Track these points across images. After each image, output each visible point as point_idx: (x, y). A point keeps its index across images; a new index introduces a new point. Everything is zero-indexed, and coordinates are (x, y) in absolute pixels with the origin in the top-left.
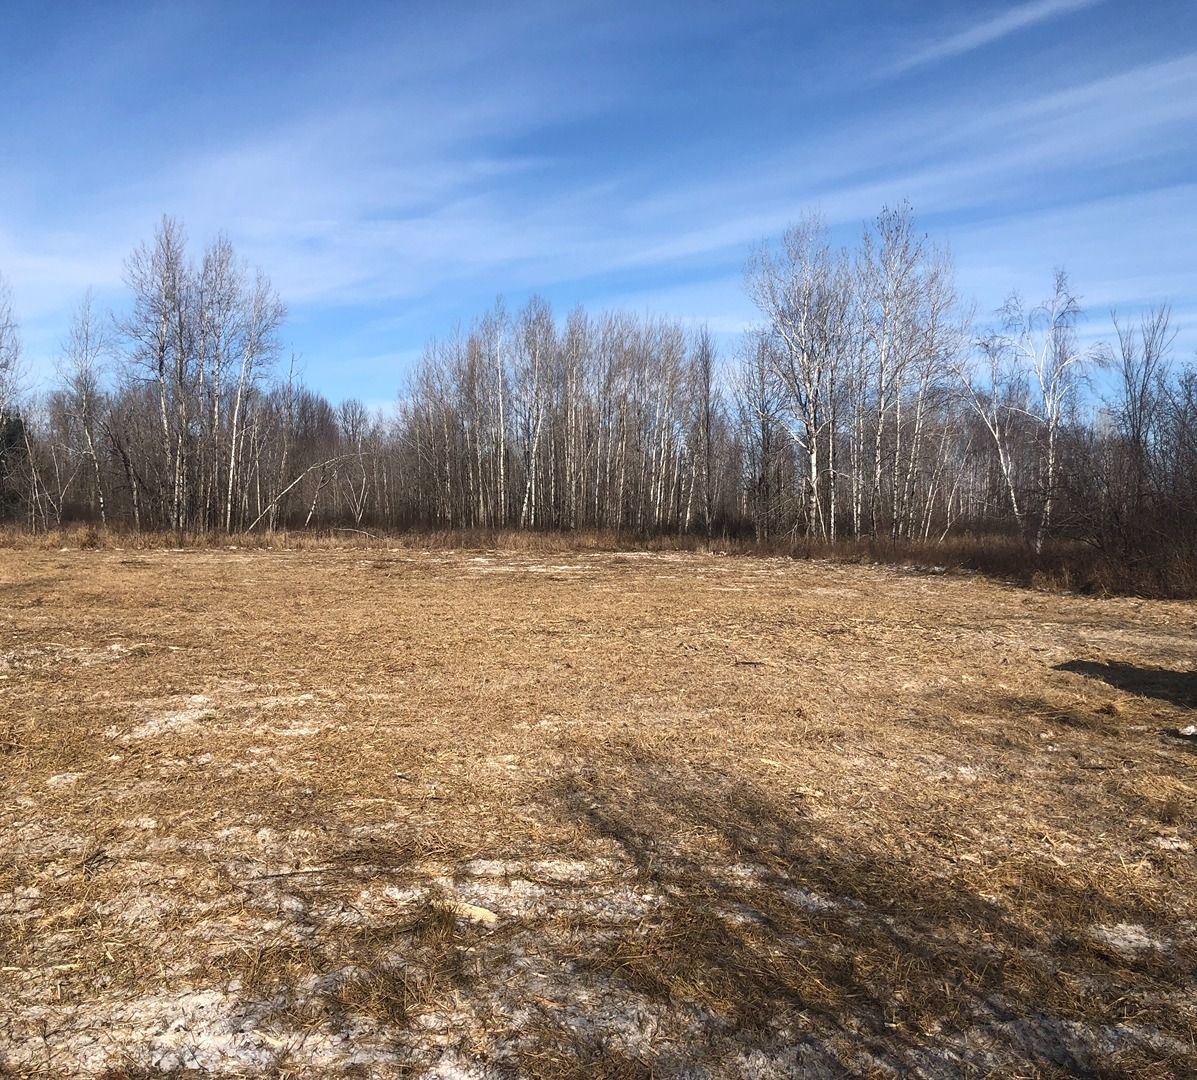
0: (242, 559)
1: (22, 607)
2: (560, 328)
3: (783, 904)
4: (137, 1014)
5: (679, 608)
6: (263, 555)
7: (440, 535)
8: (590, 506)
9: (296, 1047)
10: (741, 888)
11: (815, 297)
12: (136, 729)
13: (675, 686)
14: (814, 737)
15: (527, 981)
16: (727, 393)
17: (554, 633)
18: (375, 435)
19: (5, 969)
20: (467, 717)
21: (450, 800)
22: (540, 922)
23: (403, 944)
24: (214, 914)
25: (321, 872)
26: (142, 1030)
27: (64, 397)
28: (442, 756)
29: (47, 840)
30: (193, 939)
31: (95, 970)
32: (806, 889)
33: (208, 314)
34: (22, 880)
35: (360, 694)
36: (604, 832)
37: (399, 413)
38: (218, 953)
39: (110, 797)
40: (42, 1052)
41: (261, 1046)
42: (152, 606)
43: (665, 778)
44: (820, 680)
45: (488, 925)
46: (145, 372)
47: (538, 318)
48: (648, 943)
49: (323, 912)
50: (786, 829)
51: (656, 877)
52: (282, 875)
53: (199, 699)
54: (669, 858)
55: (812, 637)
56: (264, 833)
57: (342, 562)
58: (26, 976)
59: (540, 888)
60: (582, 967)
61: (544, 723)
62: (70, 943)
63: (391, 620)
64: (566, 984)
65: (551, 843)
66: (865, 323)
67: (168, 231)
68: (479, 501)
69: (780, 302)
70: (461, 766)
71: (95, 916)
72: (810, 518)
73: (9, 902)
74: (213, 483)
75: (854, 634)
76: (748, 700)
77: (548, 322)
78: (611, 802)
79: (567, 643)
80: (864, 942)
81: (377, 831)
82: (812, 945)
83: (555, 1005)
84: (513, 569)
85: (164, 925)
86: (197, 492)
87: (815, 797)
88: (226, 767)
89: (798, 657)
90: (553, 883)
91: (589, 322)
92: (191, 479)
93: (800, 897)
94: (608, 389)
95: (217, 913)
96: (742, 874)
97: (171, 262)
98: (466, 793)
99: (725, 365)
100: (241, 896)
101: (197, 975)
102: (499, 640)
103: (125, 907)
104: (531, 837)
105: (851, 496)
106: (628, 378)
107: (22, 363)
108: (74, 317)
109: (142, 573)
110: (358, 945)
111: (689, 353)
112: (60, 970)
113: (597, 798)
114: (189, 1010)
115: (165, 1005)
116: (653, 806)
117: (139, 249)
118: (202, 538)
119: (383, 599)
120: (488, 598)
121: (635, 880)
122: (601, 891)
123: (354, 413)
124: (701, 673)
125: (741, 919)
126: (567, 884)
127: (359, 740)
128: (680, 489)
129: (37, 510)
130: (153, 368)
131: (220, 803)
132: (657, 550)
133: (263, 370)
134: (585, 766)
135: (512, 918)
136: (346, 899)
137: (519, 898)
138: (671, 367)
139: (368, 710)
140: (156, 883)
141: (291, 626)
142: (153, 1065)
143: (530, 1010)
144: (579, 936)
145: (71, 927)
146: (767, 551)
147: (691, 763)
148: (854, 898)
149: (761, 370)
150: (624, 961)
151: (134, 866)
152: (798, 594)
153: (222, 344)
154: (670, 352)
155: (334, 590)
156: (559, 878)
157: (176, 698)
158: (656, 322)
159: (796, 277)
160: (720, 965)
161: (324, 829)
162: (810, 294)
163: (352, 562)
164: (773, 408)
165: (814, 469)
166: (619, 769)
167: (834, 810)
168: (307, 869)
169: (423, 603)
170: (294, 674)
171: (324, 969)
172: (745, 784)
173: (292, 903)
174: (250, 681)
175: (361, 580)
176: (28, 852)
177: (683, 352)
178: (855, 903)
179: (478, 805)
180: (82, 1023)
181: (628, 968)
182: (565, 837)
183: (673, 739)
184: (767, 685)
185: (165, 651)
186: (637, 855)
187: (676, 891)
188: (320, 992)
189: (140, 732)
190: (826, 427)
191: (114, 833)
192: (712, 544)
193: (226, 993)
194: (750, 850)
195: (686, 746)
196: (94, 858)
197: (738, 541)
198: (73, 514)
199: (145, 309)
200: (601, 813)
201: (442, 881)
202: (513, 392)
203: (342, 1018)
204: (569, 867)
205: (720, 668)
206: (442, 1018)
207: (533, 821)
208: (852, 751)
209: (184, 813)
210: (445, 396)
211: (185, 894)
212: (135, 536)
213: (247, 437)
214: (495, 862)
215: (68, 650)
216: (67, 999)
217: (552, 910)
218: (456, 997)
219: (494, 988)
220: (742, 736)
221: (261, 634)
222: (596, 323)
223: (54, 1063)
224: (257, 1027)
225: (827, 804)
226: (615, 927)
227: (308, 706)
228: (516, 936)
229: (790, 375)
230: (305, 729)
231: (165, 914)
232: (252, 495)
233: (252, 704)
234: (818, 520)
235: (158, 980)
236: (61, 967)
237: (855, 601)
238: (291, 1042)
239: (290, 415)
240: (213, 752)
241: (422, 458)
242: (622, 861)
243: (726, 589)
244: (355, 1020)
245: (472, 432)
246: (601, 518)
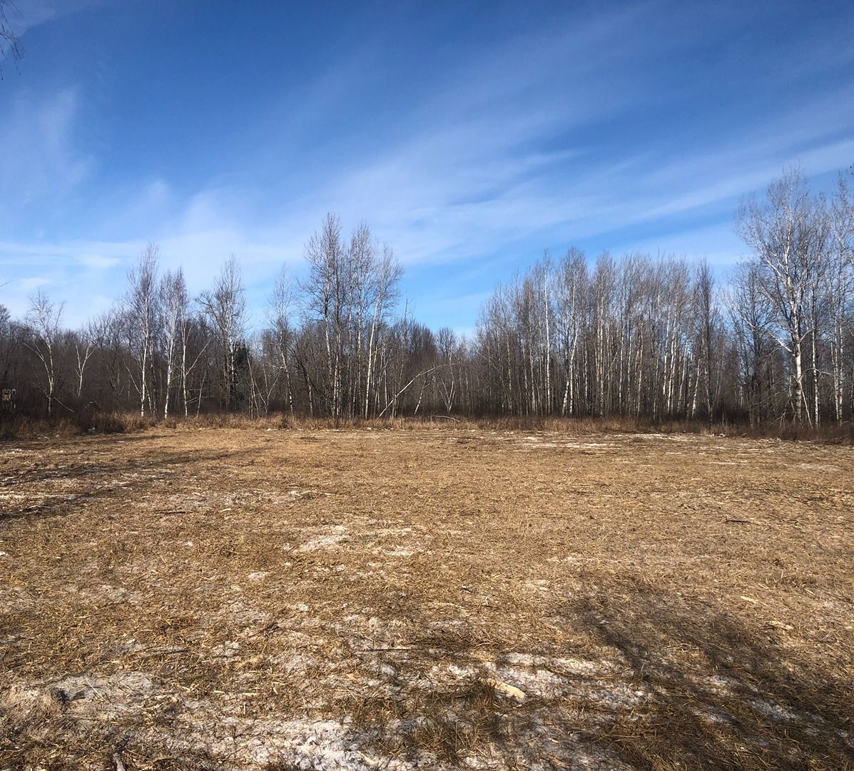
0: (374, 436)
1: (243, 466)
2: (592, 269)
3: (751, 711)
4: (288, 730)
5: (683, 476)
6: (388, 434)
7: (503, 421)
8: (615, 399)
9: (383, 766)
10: (716, 695)
11: (796, 234)
12: (301, 546)
13: (674, 537)
14: (790, 583)
15: (543, 744)
16: (723, 310)
17: (583, 493)
18: (461, 352)
19: (215, 691)
20: (514, 551)
21: (498, 608)
22: (556, 702)
23: (459, 706)
24: (338, 671)
25: (407, 650)
26: (290, 740)
27: (271, 333)
28: (495, 577)
29: (246, 613)
30: (325, 686)
31: (266, 698)
32: (772, 702)
33: (354, 276)
34: (230, 637)
35: (443, 529)
36: (609, 640)
37: (476, 336)
38: (339, 697)
39: (282, 590)
40: (232, 747)
41: (362, 762)
42: (317, 466)
43: (661, 605)
44: (799, 537)
45: (518, 700)
46: (317, 315)
47: (575, 263)
48: (637, 728)
49: (406, 678)
50: (760, 652)
51: (646, 679)
52: (382, 650)
53: (340, 528)
54: (658, 666)
55: (794, 503)
56: (374, 620)
57: (437, 439)
58: (227, 697)
59: (558, 677)
60: (584, 739)
61: (570, 558)
62: (254, 679)
63: (467, 479)
64: (571, 749)
65: (569, 646)
66: (842, 252)
67: (331, 224)
68: (532, 396)
69: (767, 240)
70: (507, 585)
71: (269, 664)
72: (796, 407)
73: (221, 650)
74: (357, 386)
75: (832, 501)
76: (733, 550)
77: (582, 265)
78: (616, 620)
79: (592, 501)
80: (819, 749)
81: (447, 626)
82: (772, 747)
83: (563, 764)
84: (555, 446)
85: (308, 675)
86: (347, 392)
87: (786, 630)
88: (353, 574)
89: (781, 519)
90: (568, 675)
91: (613, 263)
92: (343, 383)
93: (767, 708)
94: (628, 312)
95: (340, 671)
96: (718, 684)
97: (332, 242)
98: (509, 604)
99: (721, 290)
100: (355, 662)
101: (326, 709)
102: (541, 497)
103: (287, 661)
104: (554, 640)
105: (834, 390)
106: (644, 302)
107: (246, 313)
108: (276, 282)
109: (314, 445)
110: (428, 703)
111: (693, 282)
112: (246, 696)
113: (606, 616)
114: (319, 731)
115: (305, 726)
116: (649, 626)
117: (313, 237)
118: (351, 422)
119: (462, 464)
120: (535, 466)
121: (629, 680)
122: (604, 684)
123: (446, 336)
124: (697, 527)
125: (714, 719)
126: (579, 677)
127: (439, 562)
128: (687, 385)
129: (254, 405)
130: (321, 313)
131: (348, 598)
132: (668, 432)
133: (388, 311)
134: (599, 593)
135: (536, 696)
136: (422, 670)
137: (542, 682)
138: (678, 293)
139: (447, 541)
140: (306, 647)
141: (401, 481)
142: (296, 764)
143: (545, 765)
144: (584, 716)
145: (255, 670)
146: (760, 433)
147: (682, 596)
148: (814, 713)
149: (752, 292)
150: (617, 738)
151: (293, 634)
152: (785, 468)
153: (363, 295)
154: (677, 282)
155: (431, 457)
156: (573, 672)
157: (326, 527)
158: (666, 261)
159: (779, 219)
160: (694, 752)
161: (412, 621)
162: (792, 232)
163: (444, 438)
164: (763, 321)
165: (799, 369)
166: (624, 596)
167: (802, 641)
168: (399, 647)
169: (489, 468)
170: (400, 514)
171: (405, 717)
172: (726, 615)
173: (387, 670)
174: (373, 517)
175: (449, 451)
176: (234, 620)
177: (688, 281)
178: (815, 718)
179: (517, 614)
180: (257, 731)
181: (620, 743)
182: (580, 642)
183: (669, 576)
184: (751, 539)
185: (323, 496)
186: (633, 661)
187: (663, 691)
188: (401, 731)
189: (304, 548)
190: (809, 335)
191: (284, 612)
192: (713, 428)
193: (342, 724)
194: (725, 666)
195: (680, 582)
196: (271, 627)
197: (735, 425)
198: (275, 407)
199: (316, 274)
200: (608, 628)
201: (488, 664)
202: (557, 317)
203: (414, 751)
204: (581, 665)
205: (713, 524)
206: (481, 761)
207: (558, 629)
208: (822, 595)
209: (325, 603)
210: (508, 323)
211: (322, 656)
212: (310, 421)
213: (378, 356)
214: (527, 655)
215: (267, 494)
216: (250, 715)
217: (565, 694)
218: (492, 748)
219: (519, 745)
220: (726, 577)
221: (383, 487)
222: (618, 263)
223: (238, 755)
224: (360, 749)
225: (796, 636)
226: (612, 713)
227: (408, 536)
228: (538, 710)
229: (777, 296)
230: (404, 552)
231: (310, 667)
232: (382, 393)
233: (373, 533)
234: (803, 409)
235: (303, 710)
236: (246, 694)
237: (836, 475)
238: (381, 763)
239: (405, 341)
240: (346, 564)
241: (492, 366)
242: (622, 664)
243: (723, 463)
244: (422, 754)
245: (527, 347)
246: (623, 408)
